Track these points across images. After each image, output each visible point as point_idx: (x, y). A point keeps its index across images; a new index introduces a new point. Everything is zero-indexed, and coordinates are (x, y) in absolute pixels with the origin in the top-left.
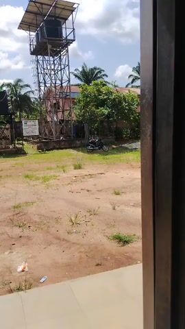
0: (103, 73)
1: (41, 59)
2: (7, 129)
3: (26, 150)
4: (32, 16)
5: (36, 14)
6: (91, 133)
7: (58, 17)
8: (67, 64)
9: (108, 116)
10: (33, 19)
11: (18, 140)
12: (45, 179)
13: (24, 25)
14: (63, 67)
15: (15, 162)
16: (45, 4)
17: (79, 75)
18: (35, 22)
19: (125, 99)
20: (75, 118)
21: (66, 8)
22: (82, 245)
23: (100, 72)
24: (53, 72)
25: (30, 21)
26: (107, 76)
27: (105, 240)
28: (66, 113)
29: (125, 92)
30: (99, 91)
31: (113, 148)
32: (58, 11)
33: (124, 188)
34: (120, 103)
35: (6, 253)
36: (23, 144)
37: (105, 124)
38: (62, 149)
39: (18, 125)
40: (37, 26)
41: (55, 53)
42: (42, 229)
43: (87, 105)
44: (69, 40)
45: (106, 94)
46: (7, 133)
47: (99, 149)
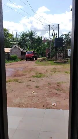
2: (62, 53)
11: (66, 58)
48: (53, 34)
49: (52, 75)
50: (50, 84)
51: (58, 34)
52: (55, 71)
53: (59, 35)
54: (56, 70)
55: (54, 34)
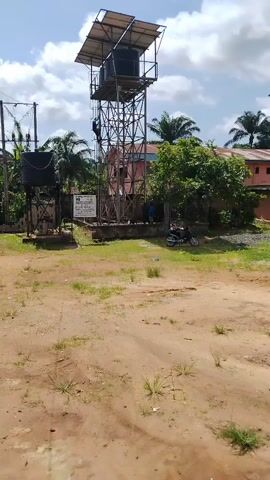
0: (192, 126)
1: (106, 105)
2: (51, 205)
3: (76, 237)
4: (96, 44)
5: (102, 40)
6: (173, 216)
7: (134, 46)
8: (143, 113)
9: (200, 192)
10: (97, 49)
11: (66, 222)
12: (105, 293)
13: (84, 57)
14: (136, 117)
15: (59, 258)
16: (116, 27)
17: (158, 128)
18: (100, 52)
19: (226, 167)
20: (149, 193)
21: (147, 32)
22: (170, 445)
23: (189, 124)
24: (121, 125)
25: (93, 50)
26: (198, 130)
27: (208, 438)
28: (138, 186)
29: (227, 156)
30: (186, 153)
31: (207, 242)
32: (135, 37)
33: (231, 321)
34: (219, 172)
35: (41, 449)
36: (72, 229)
37: (195, 203)
38: (128, 238)
39: (67, 199)
40: (103, 58)
41: (127, 98)
42: (100, 400)
43: (168, 173)
44: (149, 79)
45: (198, 159)
46: (51, 211)
47: (185, 242)
48: (13, 136)
49: (24, 306)
50: (25, 355)
51: (32, 138)
52: (34, 281)
53: (36, 141)
54: (40, 278)
55: (21, 136)
